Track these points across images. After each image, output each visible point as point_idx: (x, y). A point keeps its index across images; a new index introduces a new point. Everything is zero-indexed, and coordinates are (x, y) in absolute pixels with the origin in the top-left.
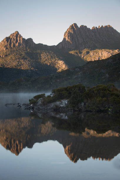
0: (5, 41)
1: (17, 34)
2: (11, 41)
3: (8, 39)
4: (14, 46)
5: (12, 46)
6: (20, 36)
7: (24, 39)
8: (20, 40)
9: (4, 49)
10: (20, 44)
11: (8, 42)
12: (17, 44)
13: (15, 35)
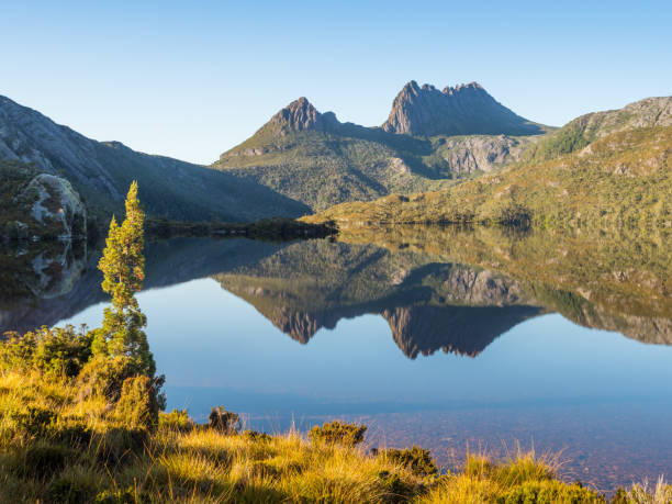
0: (281, 116)
1: (304, 104)
2: (293, 117)
3: (286, 113)
4: (301, 128)
5: (297, 128)
6: (312, 108)
7: (318, 114)
8: (312, 116)
9: (283, 134)
10: (311, 123)
11: (287, 119)
12: (307, 124)
13: (301, 105)
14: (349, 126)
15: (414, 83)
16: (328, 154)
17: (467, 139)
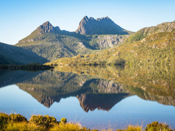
0: (40, 28)
1: (48, 24)
2: (44, 28)
3: (42, 26)
4: (47, 32)
5: (46, 32)
6: (51, 25)
7: (53, 27)
8: (51, 28)
9: (41, 34)
10: (51, 30)
11: (42, 29)
12: (49, 31)
13: (47, 24)
14: (64, 31)
15: (87, 17)
16: (57, 41)
17: (105, 36)
